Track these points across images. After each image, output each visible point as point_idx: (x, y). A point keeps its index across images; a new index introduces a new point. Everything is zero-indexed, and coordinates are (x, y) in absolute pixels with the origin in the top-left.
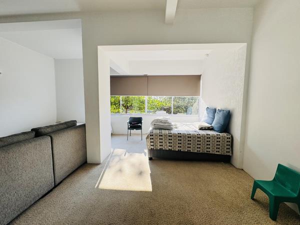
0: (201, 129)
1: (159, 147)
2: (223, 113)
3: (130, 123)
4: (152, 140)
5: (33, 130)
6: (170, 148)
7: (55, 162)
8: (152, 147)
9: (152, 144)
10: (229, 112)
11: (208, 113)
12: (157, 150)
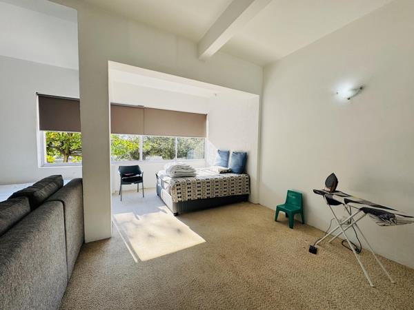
0: (221, 173)
1: (187, 198)
2: (241, 155)
4: (179, 191)
6: (199, 196)
8: (180, 199)
9: (179, 195)
10: (246, 153)
11: (221, 156)
12: (185, 202)
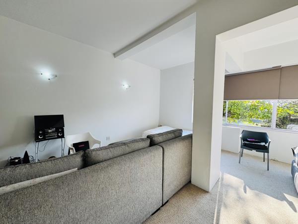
3: (244, 139)
5: (148, 137)
7: (165, 178)
